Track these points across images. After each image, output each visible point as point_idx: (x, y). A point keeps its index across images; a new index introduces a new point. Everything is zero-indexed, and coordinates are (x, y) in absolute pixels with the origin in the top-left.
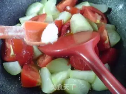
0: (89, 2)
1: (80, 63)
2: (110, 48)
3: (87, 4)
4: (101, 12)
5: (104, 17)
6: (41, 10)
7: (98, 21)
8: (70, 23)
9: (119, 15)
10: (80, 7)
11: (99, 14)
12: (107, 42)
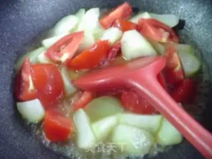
1: (138, 102)
2: (184, 78)
4: (168, 26)
5: (173, 34)
8: (120, 44)
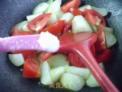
0: (91, 5)
1: (77, 60)
3: (89, 7)
4: (101, 15)
5: (103, 20)
6: (47, 10)
7: (98, 24)
8: (71, 23)
9: (117, 19)
10: (82, 9)
11: (100, 18)
12: (103, 43)
